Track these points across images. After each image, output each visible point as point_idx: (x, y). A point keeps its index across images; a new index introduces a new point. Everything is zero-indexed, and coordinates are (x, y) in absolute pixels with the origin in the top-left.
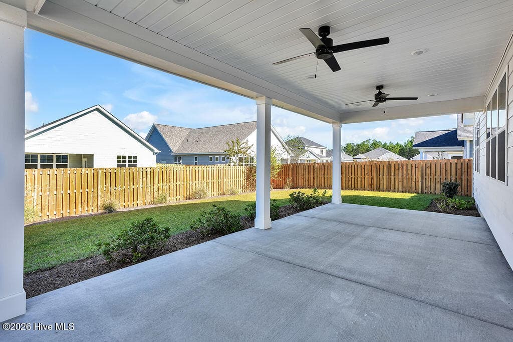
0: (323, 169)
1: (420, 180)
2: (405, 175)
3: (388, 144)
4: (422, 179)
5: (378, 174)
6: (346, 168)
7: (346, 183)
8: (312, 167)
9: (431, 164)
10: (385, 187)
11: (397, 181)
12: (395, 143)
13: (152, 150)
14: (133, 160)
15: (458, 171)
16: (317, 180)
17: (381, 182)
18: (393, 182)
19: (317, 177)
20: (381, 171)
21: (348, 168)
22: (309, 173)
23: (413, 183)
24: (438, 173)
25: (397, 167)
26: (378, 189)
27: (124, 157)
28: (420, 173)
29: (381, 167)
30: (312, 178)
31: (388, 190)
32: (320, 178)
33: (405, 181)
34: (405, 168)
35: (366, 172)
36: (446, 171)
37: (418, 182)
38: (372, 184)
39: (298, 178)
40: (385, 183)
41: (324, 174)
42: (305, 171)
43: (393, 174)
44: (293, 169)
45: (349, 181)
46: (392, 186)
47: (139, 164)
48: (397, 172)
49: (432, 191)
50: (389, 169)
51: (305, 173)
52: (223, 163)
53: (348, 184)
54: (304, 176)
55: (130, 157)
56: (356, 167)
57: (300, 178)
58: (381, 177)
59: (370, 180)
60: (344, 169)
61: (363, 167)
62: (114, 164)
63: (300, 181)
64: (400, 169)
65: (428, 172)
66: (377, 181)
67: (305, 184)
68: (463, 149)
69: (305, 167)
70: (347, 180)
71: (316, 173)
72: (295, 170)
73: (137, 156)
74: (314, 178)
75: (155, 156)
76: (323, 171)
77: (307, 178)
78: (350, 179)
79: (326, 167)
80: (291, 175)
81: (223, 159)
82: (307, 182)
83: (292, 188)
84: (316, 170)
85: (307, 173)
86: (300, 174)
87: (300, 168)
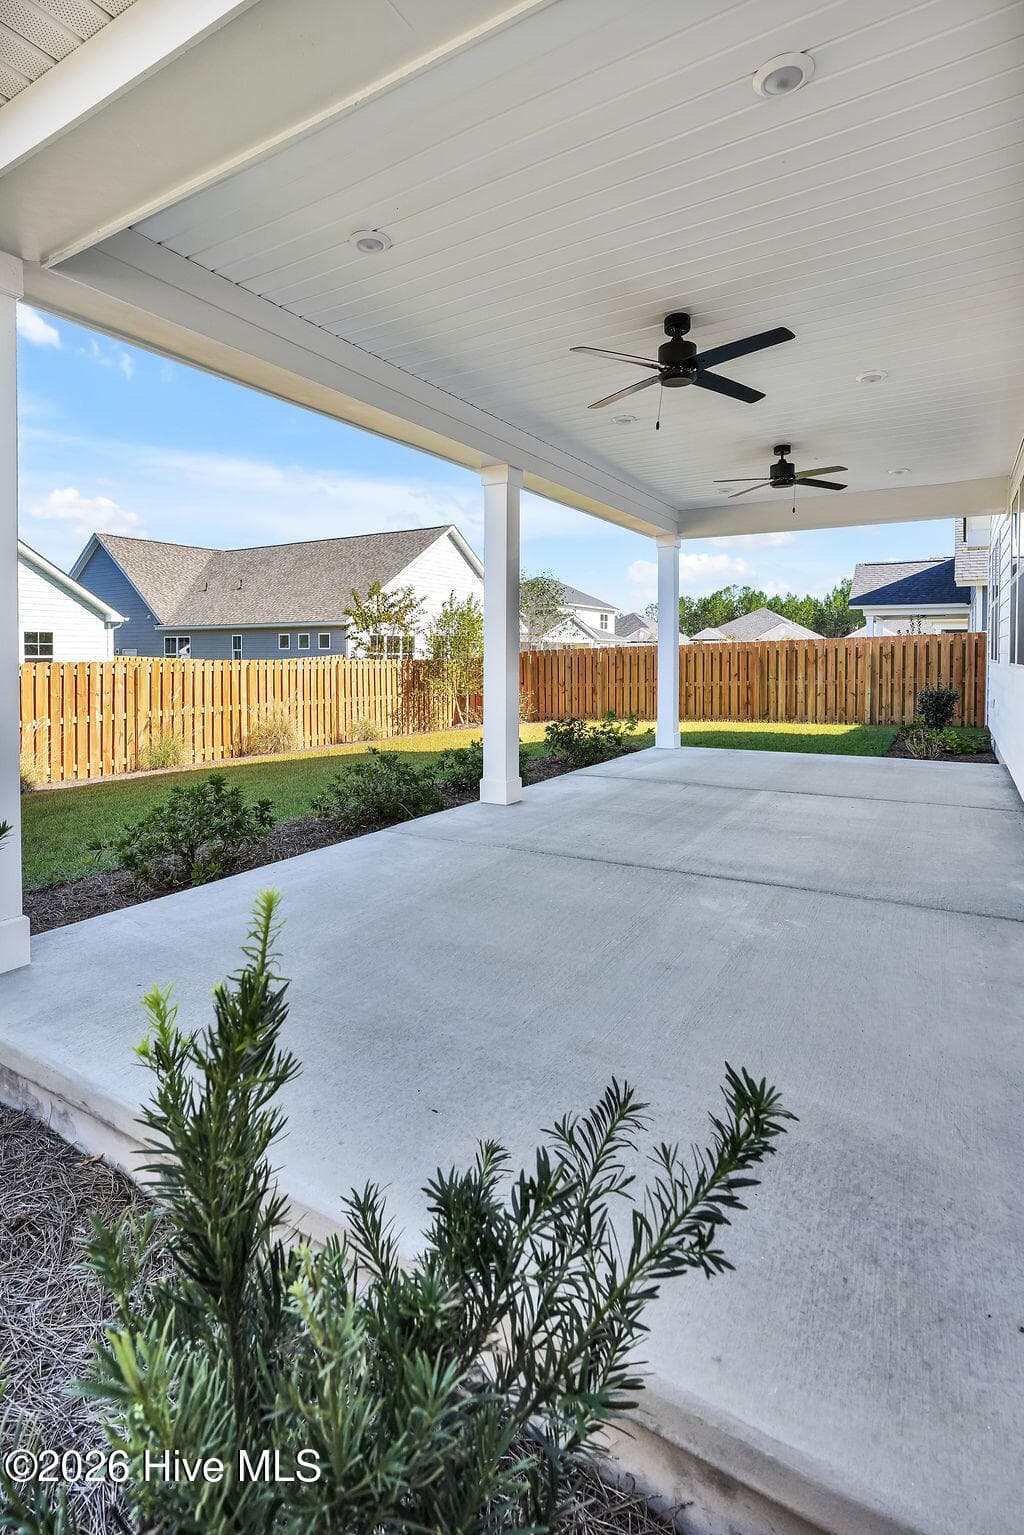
0: (619, 664)
1: (868, 690)
2: (831, 678)
3: (784, 600)
4: (873, 686)
5: (764, 675)
8: (589, 660)
9: (892, 647)
10: (781, 709)
11: (811, 692)
12: (801, 598)
13: (101, 614)
14: (40, 642)
15: (956, 664)
16: (603, 696)
17: (772, 697)
18: (801, 697)
19: (604, 687)
20: (772, 667)
21: (688, 661)
22: (582, 676)
23: (850, 699)
24: (910, 671)
25: (811, 658)
26: (765, 716)
28: (868, 672)
29: (773, 656)
30: (589, 692)
31: (790, 718)
32: (612, 692)
33: (831, 693)
34: (831, 657)
35: (734, 671)
36: (928, 664)
37: (863, 694)
38: (748, 703)
39: (549, 692)
40: (782, 701)
41: (622, 680)
42: (568, 671)
43: (801, 675)
44: (536, 668)
45: (688, 696)
46: (801, 707)
48: (811, 669)
49: (896, 717)
50: (791, 661)
51: (568, 678)
52: (324, 654)
53: (686, 705)
54: (568, 687)
55: (29, 637)
56: (708, 658)
57: (555, 691)
58: (772, 683)
59: (743, 692)
61: (725, 657)
63: (555, 700)
64: (819, 662)
65: (887, 668)
66: (761, 695)
67: (568, 708)
68: (968, 612)
69: (568, 661)
70: (684, 693)
71: (599, 677)
72: (541, 669)
73: (51, 634)
74: (594, 690)
75: (111, 632)
76: (619, 670)
77: (575, 692)
78: (692, 692)
79: (627, 660)
80: (529, 683)
81: (325, 641)
82: (575, 703)
83: (533, 719)
84: (600, 669)
85: (575, 678)
86: (555, 681)
87: (555, 661)
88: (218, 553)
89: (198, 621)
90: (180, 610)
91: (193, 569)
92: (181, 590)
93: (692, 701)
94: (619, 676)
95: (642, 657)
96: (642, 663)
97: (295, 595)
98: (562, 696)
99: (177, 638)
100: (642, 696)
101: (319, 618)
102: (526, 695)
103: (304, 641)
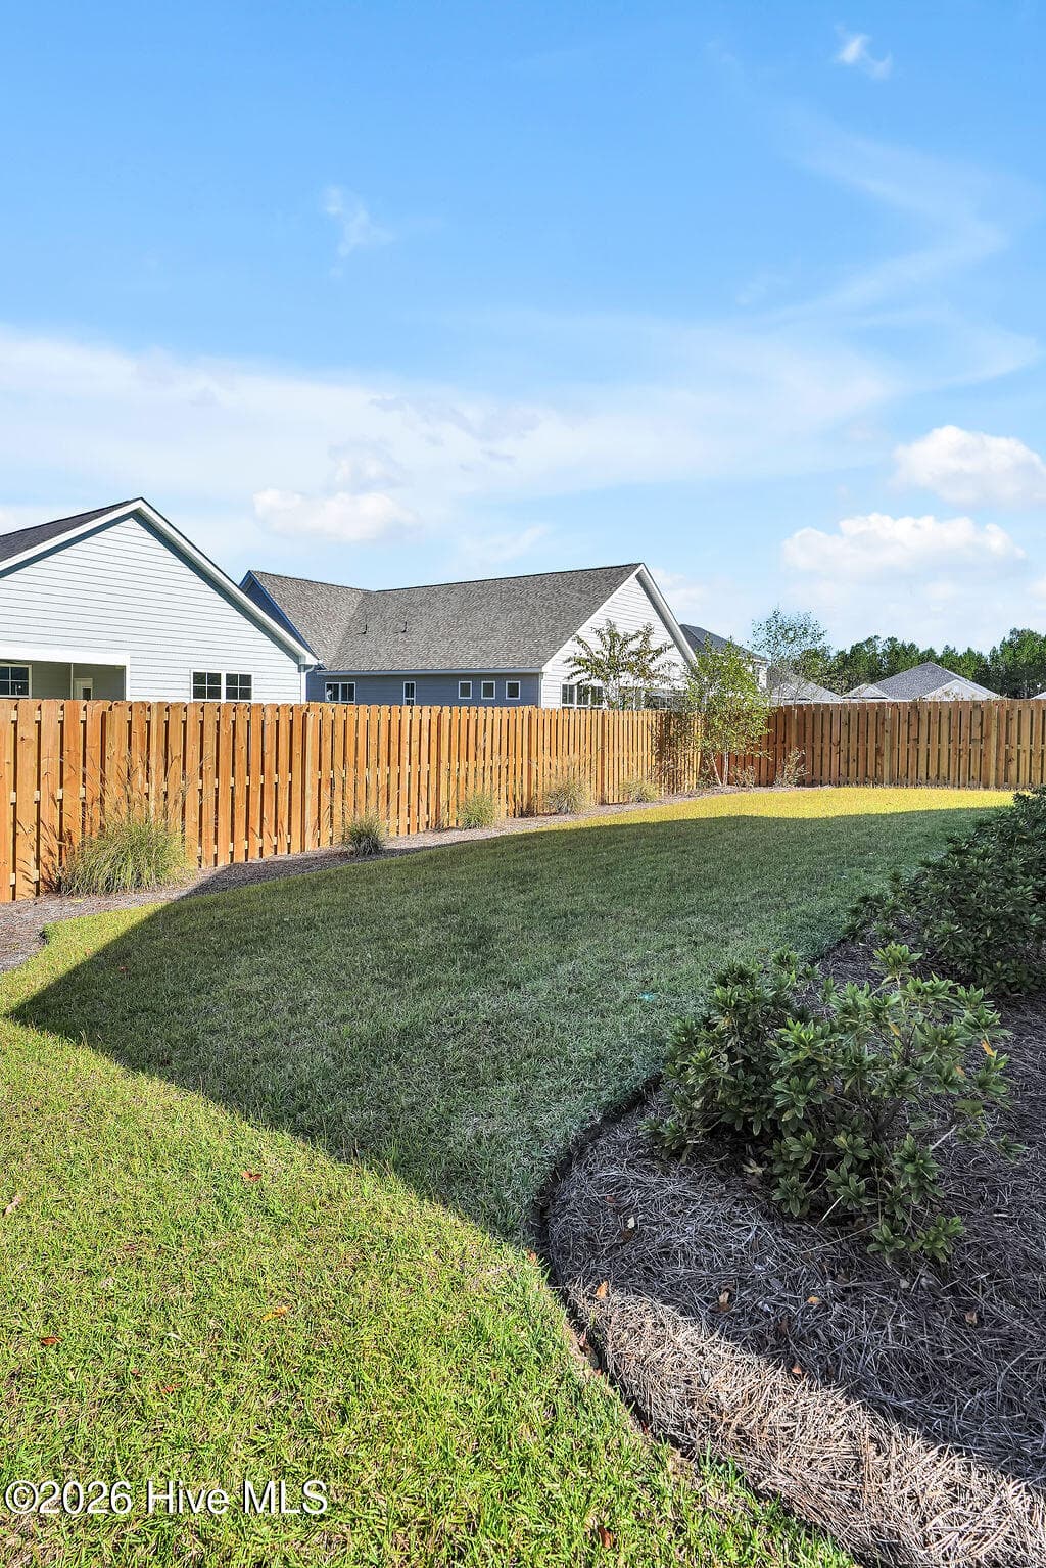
0: (914, 720)
6: (999, 722)
7: (997, 769)
8: (872, 718)
12: (961, 651)
13: (295, 656)
14: (240, 685)
16: (890, 756)
19: (892, 748)
21: (1009, 719)
22: (862, 735)
27: (215, 678)
30: (872, 754)
32: (903, 753)
39: (818, 751)
41: (917, 740)
42: (844, 730)
44: (802, 724)
45: (1009, 761)
47: (256, 697)
51: (844, 736)
54: (844, 747)
55: (231, 679)
57: (827, 751)
60: (994, 723)
62: (183, 693)
63: (826, 761)
67: (843, 771)
69: (844, 718)
70: (1003, 756)
71: (887, 736)
72: (809, 726)
73: (250, 676)
74: (878, 752)
75: (304, 675)
76: (914, 728)
77: (853, 753)
78: (1015, 756)
79: (924, 717)
80: (793, 739)
81: (513, 690)
82: (853, 766)
83: (801, 783)
84: (887, 727)
85: (853, 736)
86: (827, 740)
87: (827, 716)
88: (367, 593)
89: (364, 666)
90: (339, 658)
91: (347, 610)
92: (338, 634)
93: (1013, 767)
94: (913, 735)
95: (945, 713)
96: (945, 721)
97: (471, 639)
98: (835, 759)
99: (340, 684)
100: (944, 759)
101: (508, 665)
102: (794, 755)
103: (489, 690)
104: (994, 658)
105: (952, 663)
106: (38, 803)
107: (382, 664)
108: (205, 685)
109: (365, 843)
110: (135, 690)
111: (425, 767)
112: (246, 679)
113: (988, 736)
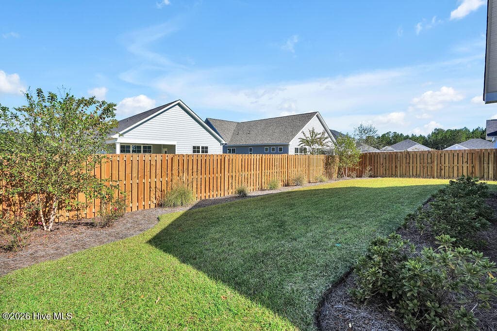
0: (408, 157)
7: (437, 172)
8: (394, 156)
13: (220, 141)
14: (205, 149)
16: (400, 168)
17: (486, 171)
19: (400, 166)
21: (441, 156)
22: (391, 161)
27: (198, 148)
29: (487, 154)
30: (394, 167)
32: (404, 167)
35: (465, 160)
39: (376, 167)
41: (409, 163)
42: (384, 160)
44: (371, 158)
45: (441, 170)
47: (210, 153)
51: (384, 162)
52: (282, 153)
54: (384, 165)
55: (203, 148)
56: (451, 156)
57: (379, 166)
58: (486, 165)
60: (436, 158)
61: (460, 155)
62: (190, 152)
63: (379, 170)
67: (384, 173)
69: (384, 156)
70: (439, 168)
71: (399, 162)
72: (373, 159)
74: (396, 167)
75: (222, 146)
76: (408, 159)
77: (387, 167)
78: (443, 168)
79: (411, 156)
80: (368, 163)
81: (281, 149)
82: (387, 171)
83: (371, 176)
84: (399, 159)
85: (387, 162)
86: (379, 163)
87: (379, 156)
88: (238, 123)
89: (238, 143)
90: (232, 140)
91: (233, 128)
92: (231, 135)
93: (443, 172)
94: (408, 161)
95: (418, 155)
96: (418, 157)
97: (268, 135)
98: (381, 169)
99: (231, 148)
100: (418, 169)
101: (279, 142)
102: (368, 168)
103: (273, 149)
104: (429, 138)
105: (415, 139)
106: (156, 182)
107: (243, 143)
108: (196, 149)
109: (242, 194)
110: (178, 151)
111: (258, 172)
112: (207, 148)
113: (434, 162)
